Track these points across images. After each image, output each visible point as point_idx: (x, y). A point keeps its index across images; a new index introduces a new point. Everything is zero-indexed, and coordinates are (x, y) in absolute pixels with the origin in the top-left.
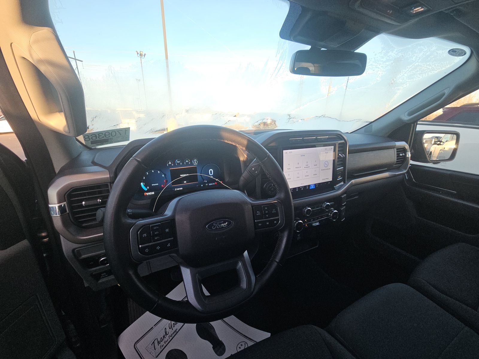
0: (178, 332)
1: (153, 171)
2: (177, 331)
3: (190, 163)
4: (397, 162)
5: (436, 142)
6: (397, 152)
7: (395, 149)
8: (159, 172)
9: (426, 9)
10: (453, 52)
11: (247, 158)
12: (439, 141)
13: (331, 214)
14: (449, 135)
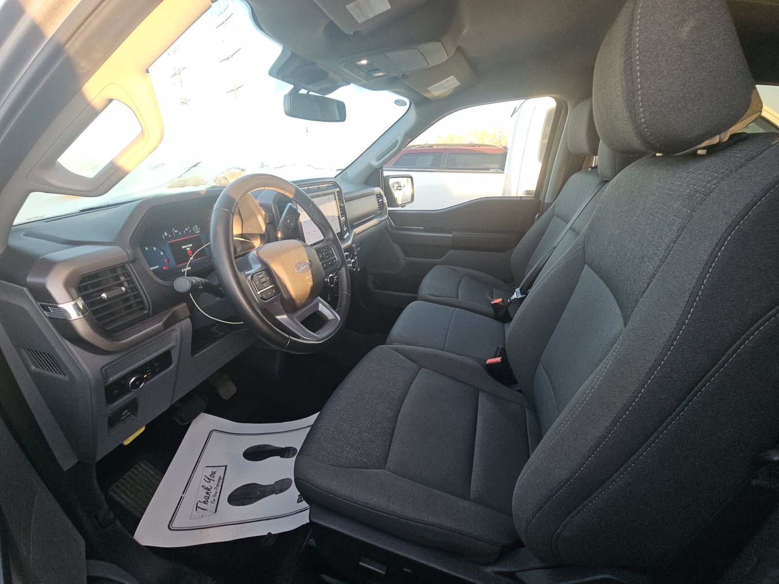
0: (224, 478)
1: (147, 249)
2: (222, 477)
3: (190, 231)
4: (379, 208)
5: (397, 187)
6: (377, 198)
7: (375, 195)
8: (154, 248)
9: (384, 74)
10: (398, 102)
11: (265, 214)
12: (399, 186)
13: (350, 264)
14: (405, 179)
